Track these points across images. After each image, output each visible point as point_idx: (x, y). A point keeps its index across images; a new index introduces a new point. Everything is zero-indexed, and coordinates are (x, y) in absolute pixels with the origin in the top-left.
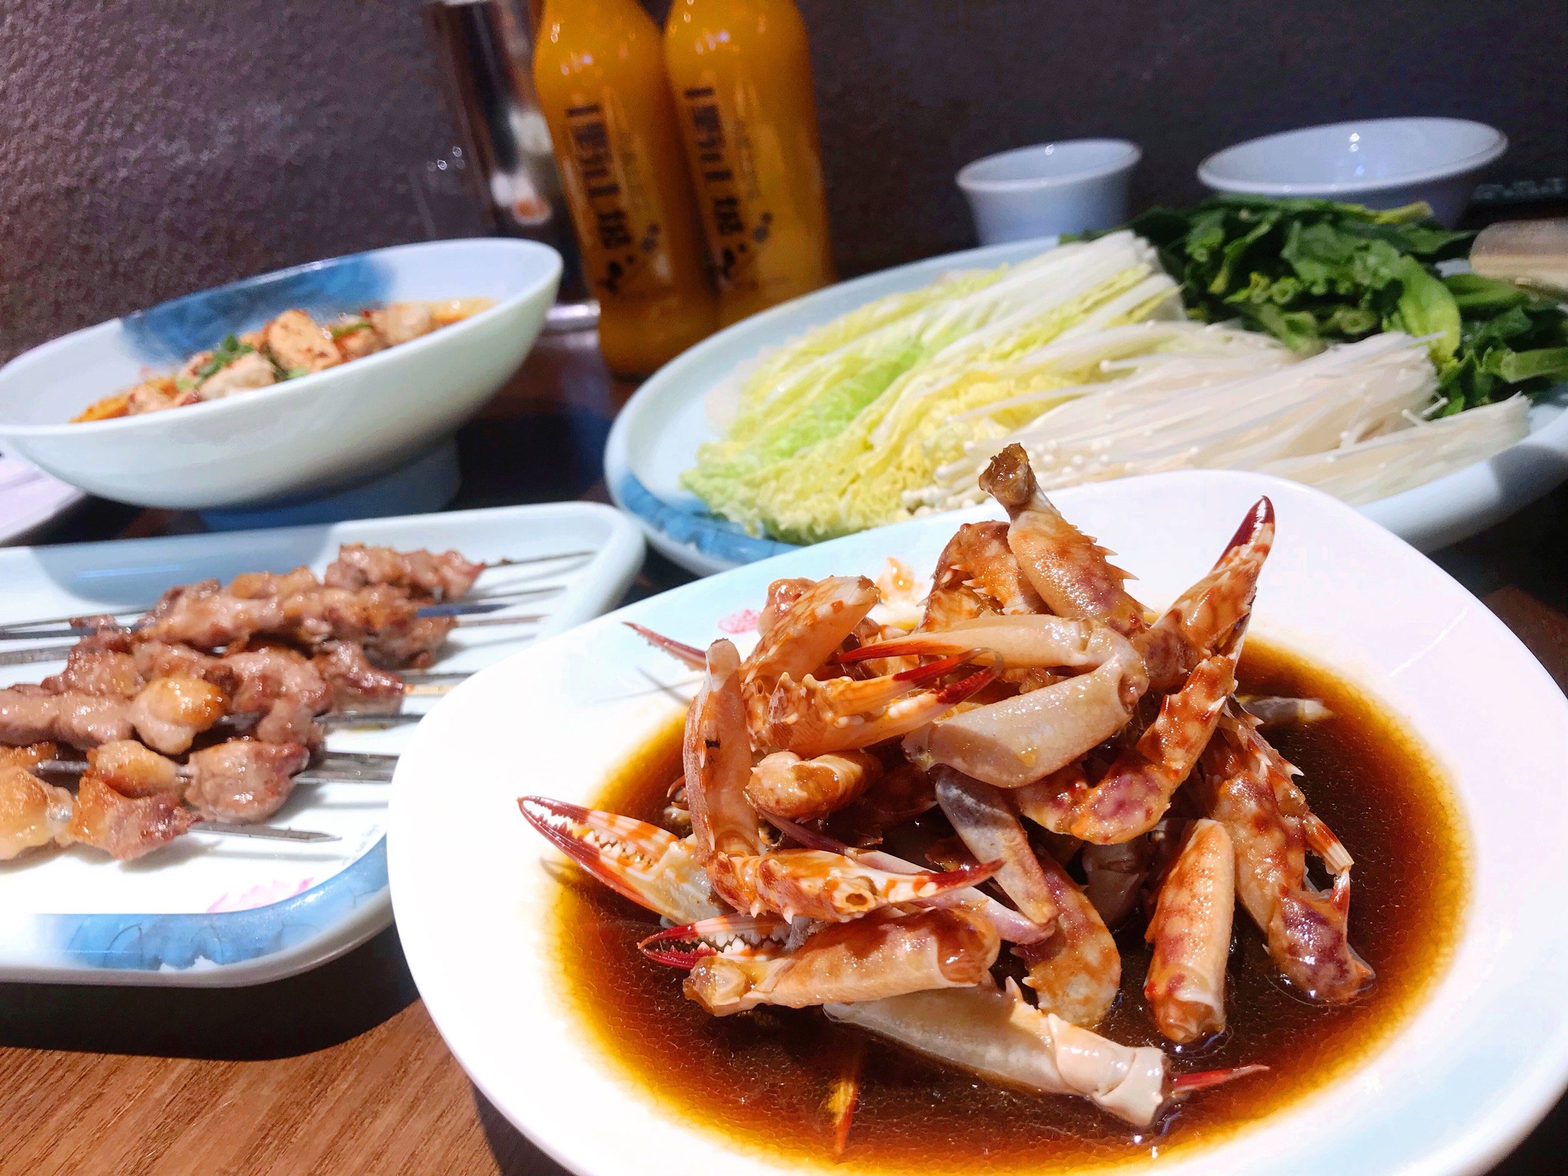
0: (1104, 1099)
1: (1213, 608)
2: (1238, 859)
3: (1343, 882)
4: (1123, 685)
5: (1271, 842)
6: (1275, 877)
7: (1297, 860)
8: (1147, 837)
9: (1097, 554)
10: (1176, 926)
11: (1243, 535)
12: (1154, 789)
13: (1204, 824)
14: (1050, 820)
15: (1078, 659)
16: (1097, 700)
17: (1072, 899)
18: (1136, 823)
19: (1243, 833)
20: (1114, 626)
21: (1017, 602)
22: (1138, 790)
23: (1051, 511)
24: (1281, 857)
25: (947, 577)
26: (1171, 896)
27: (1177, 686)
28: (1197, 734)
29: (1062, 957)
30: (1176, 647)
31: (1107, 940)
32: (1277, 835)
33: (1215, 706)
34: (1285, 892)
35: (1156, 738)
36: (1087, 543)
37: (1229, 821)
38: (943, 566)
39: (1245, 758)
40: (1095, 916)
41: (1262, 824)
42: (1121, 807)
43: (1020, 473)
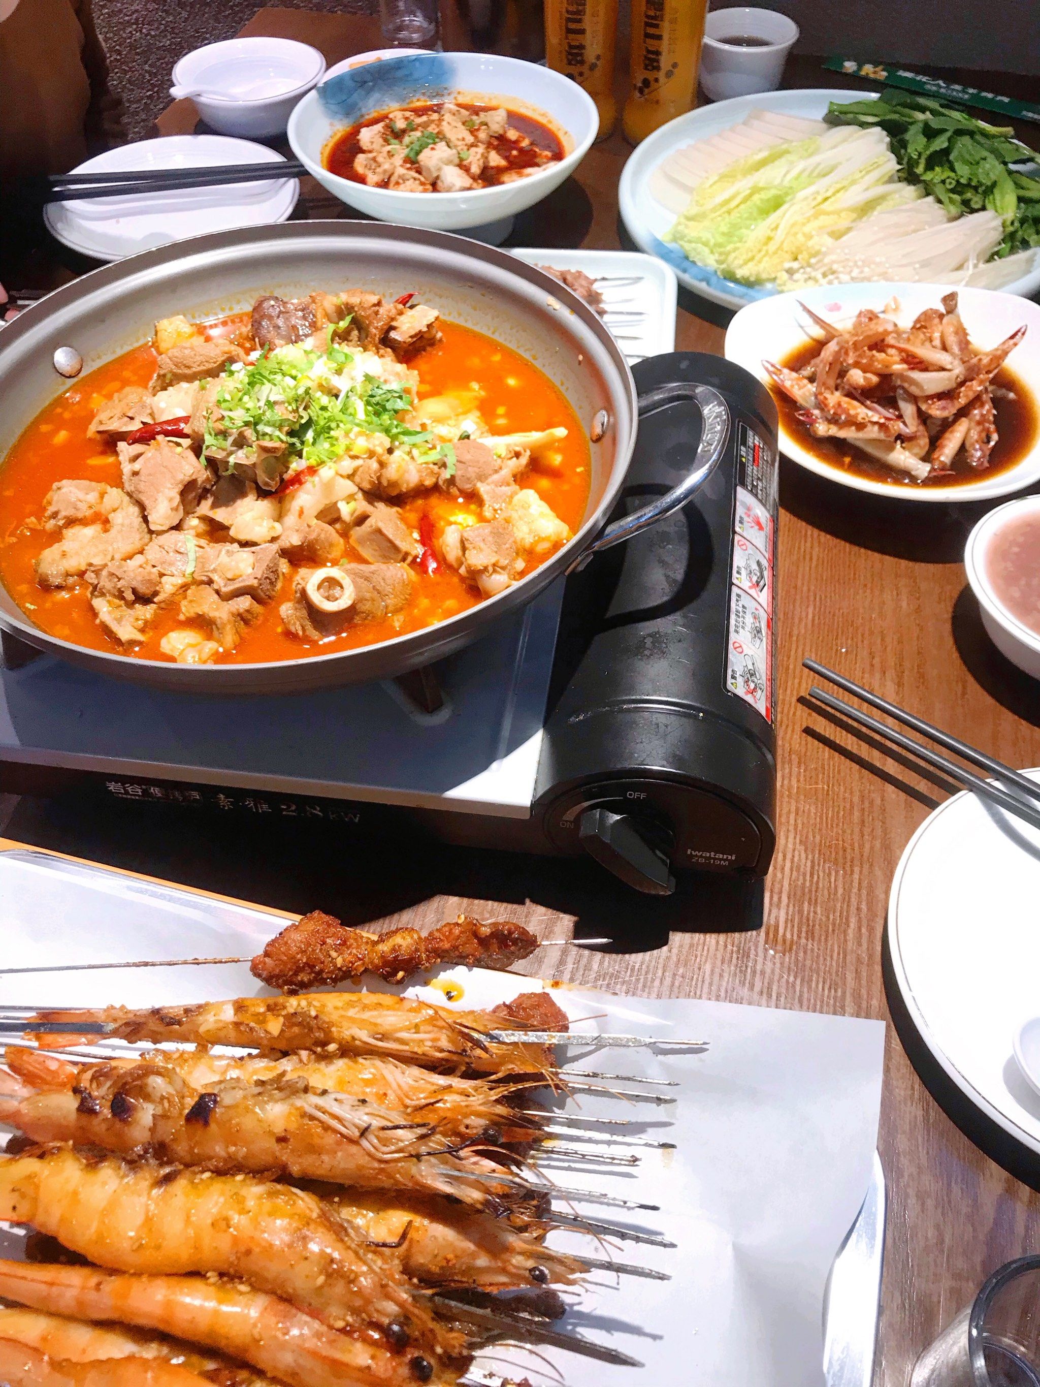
0: (913, 473)
1: (991, 360)
2: (969, 430)
3: (992, 443)
4: (957, 377)
5: (979, 428)
6: (976, 437)
7: (984, 435)
8: (946, 419)
9: (966, 334)
10: (946, 442)
11: (1012, 337)
12: (953, 406)
13: (964, 419)
14: (924, 407)
15: (949, 367)
16: (949, 379)
17: (922, 428)
18: (945, 414)
19: (973, 424)
20: (961, 359)
21: (937, 342)
22: (950, 405)
23: (958, 316)
24: (980, 433)
25: (918, 326)
26: (947, 435)
27: (972, 380)
28: (971, 395)
29: (914, 442)
30: (976, 369)
31: (927, 440)
32: (981, 427)
33: (979, 389)
34: (977, 441)
35: (960, 393)
36: (964, 330)
37: (970, 420)
38: (918, 321)
39: (982, 405)
40: (926, 434)
41: (979, 423)
42: (944, 408)
43: (954, 302)
